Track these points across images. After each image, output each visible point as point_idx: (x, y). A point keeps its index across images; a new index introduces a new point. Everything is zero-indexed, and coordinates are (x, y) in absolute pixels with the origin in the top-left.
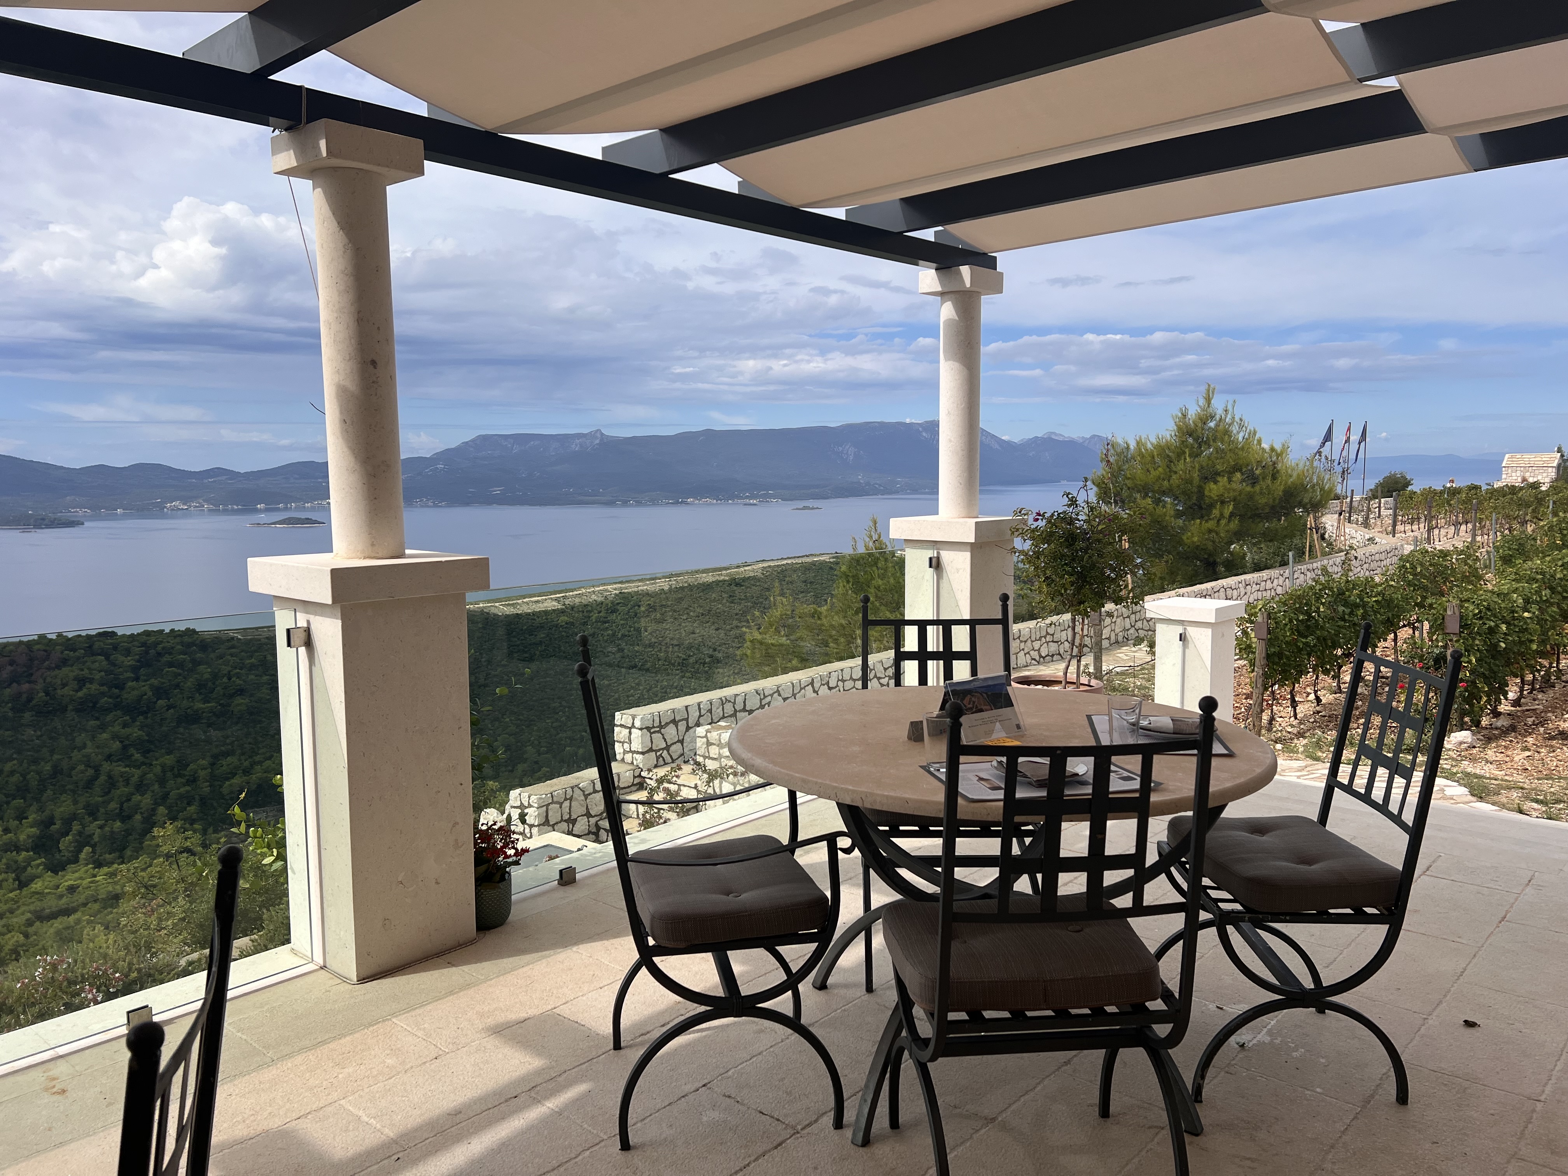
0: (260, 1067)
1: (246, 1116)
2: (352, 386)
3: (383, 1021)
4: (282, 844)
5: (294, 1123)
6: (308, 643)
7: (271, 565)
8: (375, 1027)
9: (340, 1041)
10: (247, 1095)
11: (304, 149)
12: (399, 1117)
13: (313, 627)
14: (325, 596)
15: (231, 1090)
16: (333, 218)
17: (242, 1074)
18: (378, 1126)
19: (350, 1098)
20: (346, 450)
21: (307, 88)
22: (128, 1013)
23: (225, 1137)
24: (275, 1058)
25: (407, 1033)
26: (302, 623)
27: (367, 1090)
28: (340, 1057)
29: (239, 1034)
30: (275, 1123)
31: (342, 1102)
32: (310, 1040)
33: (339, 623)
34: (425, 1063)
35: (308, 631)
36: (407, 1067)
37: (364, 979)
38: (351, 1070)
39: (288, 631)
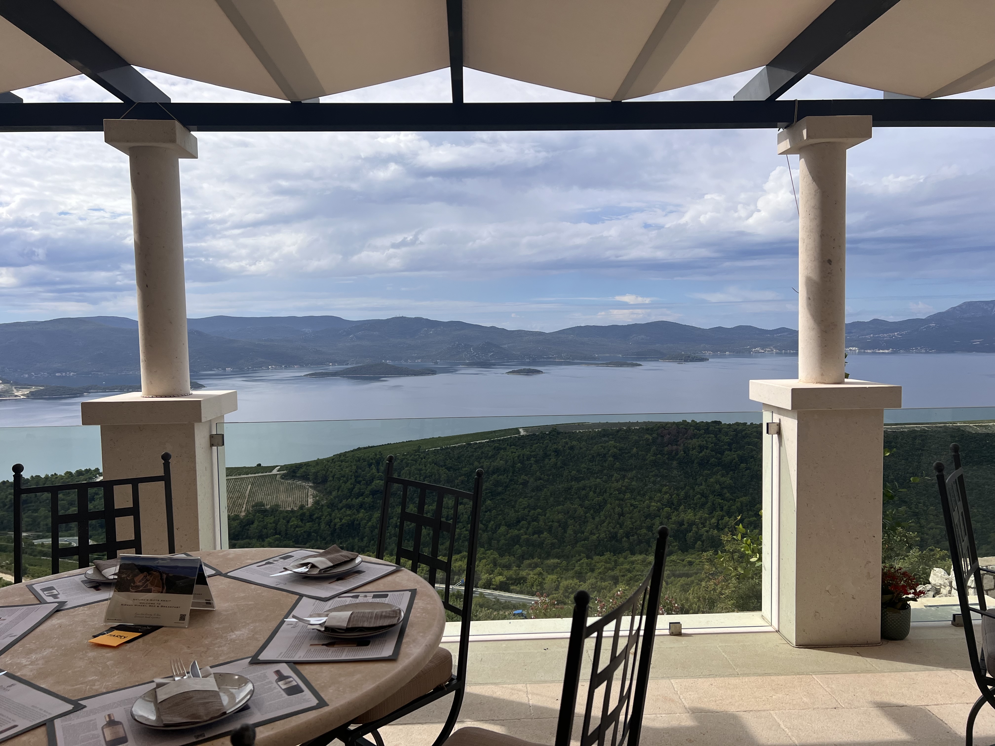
0: (730, 675)
1: (717, 699)
2: (815, 277)
3: (807, 674)
4: (760, 552)
5: (742, 713)
6: (779, 433)
7: (761, 384)
8: (801, 676)
9: (778, 677)
10: (720, 688)
11: (795, 138)
12: (803, 734)
13: (782, 423)
14: (787, 404)
15: (713, 682)
16: (809, 175)
17: (720, 676)
18: (790, 734)
19: (776, 712)
20: (809, 316)
21: (799, 101)
22: (670, 623)
23: (704, 706)
24: (740, 673)
25: (820, 686)
26: (776, 420)
27: (787, 711)
28: (776, 686)
29: (723, 654)
30: (732, 709)
31: (772, 712)
32: (761, 670)
33: (796, 422)
34: (827, 708)
35: (779, 425)
36: (815, 707)
37: (800, 645)
38: (780, 696)
39: (768, 424)
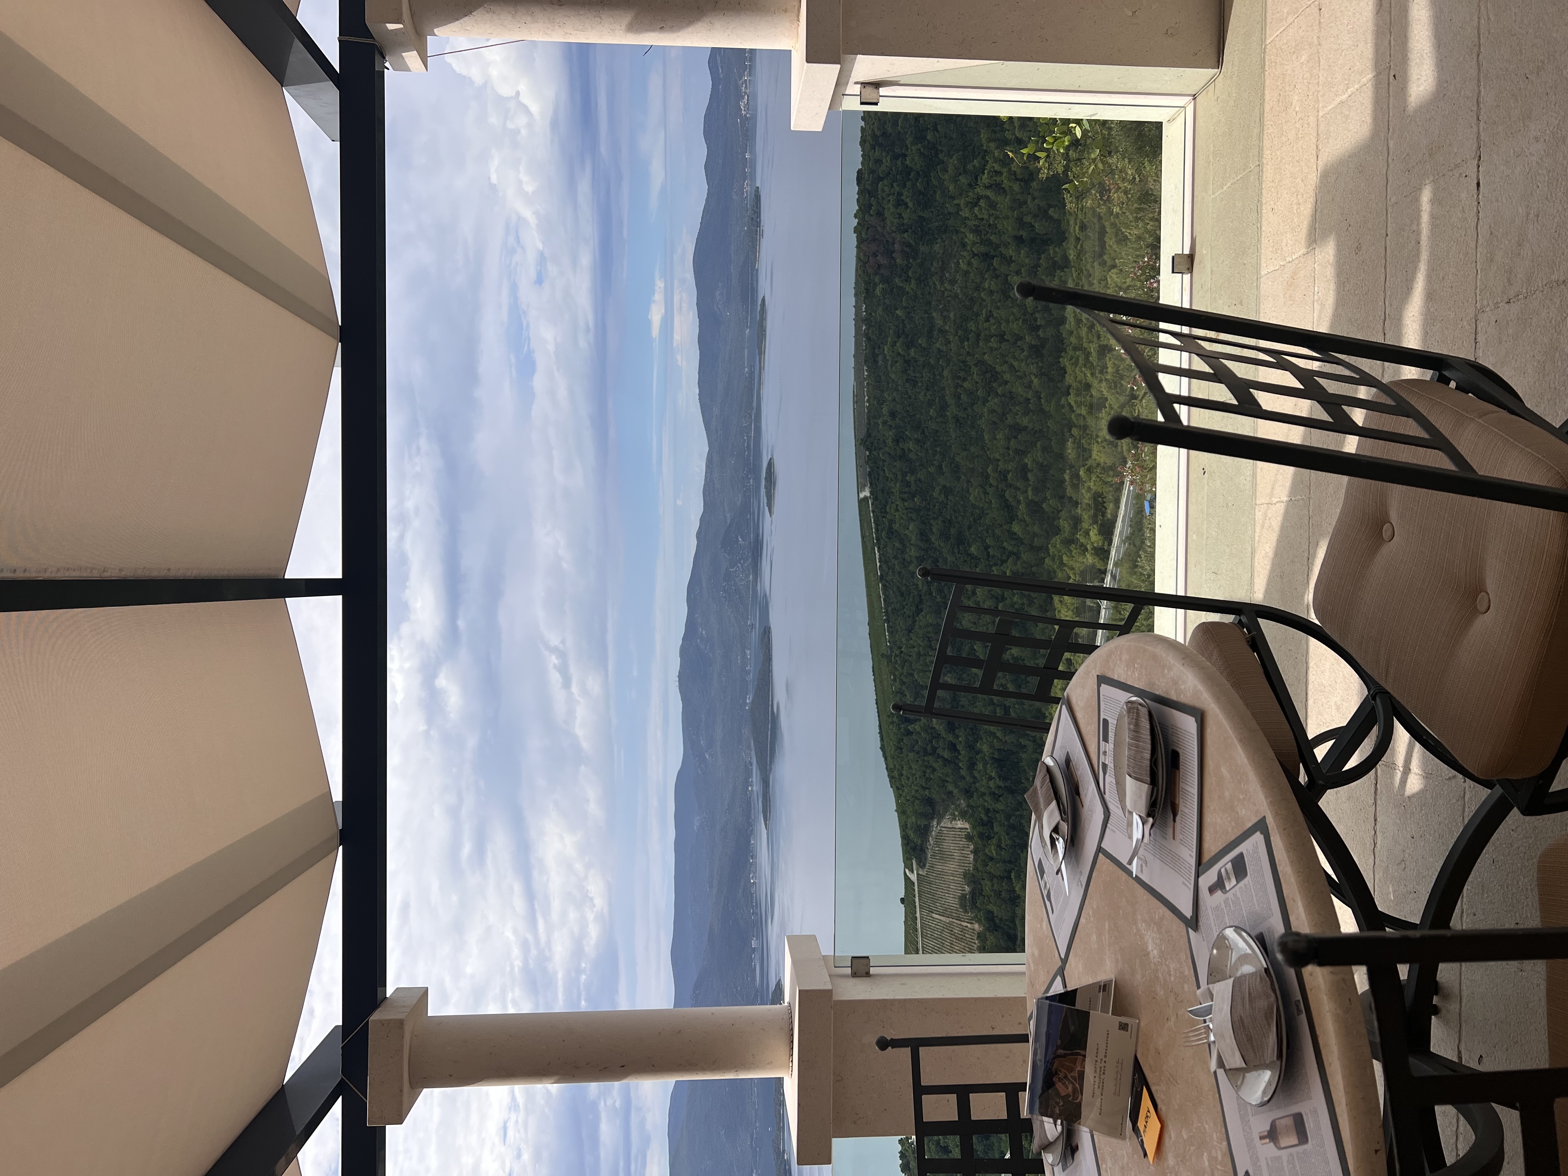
0: (1260, 179)
1: (1295, 201)
2: (627, 18)
3: (1264, 53)
4: (1066, 122)
5: (1320, 163)
6: (877, 85)
7: (798, 111)
8: (1267, 63)
9: (1266, 100)
10: (1279, 196)
11: (401, 43)
12: (1358, 64)
13: (862, 80)
14: (831, 71)
15: (1269, 207)
16: (462, 21)
17: (1260, 195)
18: (1357, 86)
19: (1321, 105)
20: (690, 29)
21: (340, 34)
22: (1173, 272)
23: (1306, 223)
24: (1258, 163)
25: (1285, 32)
26: (857, 89)
27: (1321, 87)
28: (1280, 104)
29: (1225, 188)
30: (1313, 179)
31: (1321, 114)
32: (1254, 128)
33: (859, 57)
34: (1320, 22)
35: (864, 84)
36: (1316, 42)
37: (1218, 61)
38: (1296, 98)
39: (862, 103)
